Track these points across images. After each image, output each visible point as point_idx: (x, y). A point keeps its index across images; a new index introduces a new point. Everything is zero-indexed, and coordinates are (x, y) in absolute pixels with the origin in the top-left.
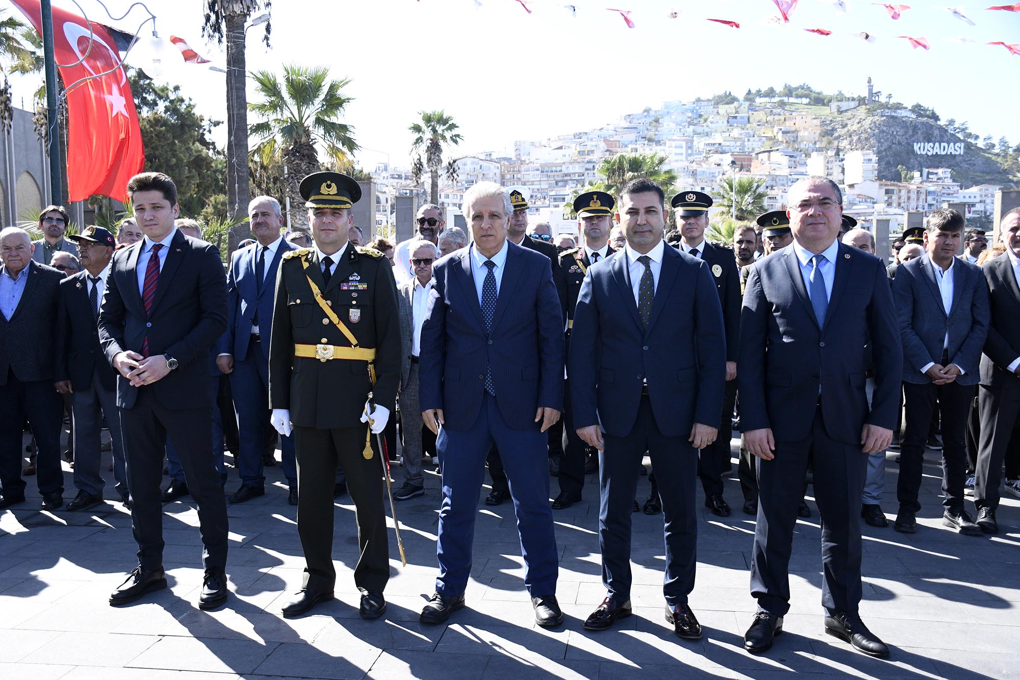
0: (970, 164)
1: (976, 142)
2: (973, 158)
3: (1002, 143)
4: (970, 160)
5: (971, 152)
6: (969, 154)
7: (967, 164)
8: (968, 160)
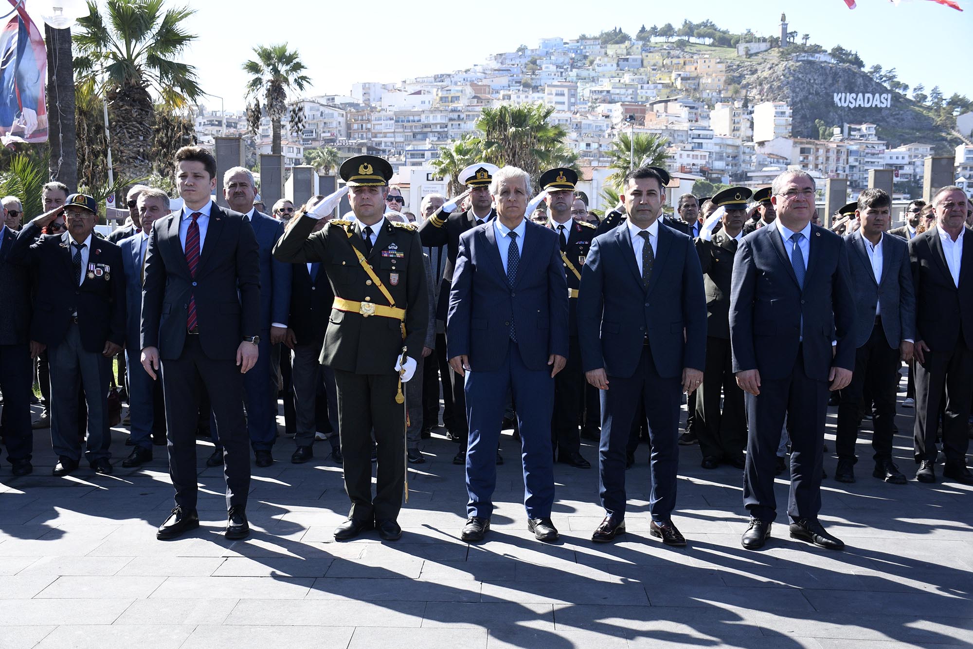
0: (898, 119)
1: (904, 93)
2: (901, 112)
3: (935, 95)
4: (897, 114)
5: (899, 105)
6: (897, 107)
7: (895, 119)
8: (896, 114)
